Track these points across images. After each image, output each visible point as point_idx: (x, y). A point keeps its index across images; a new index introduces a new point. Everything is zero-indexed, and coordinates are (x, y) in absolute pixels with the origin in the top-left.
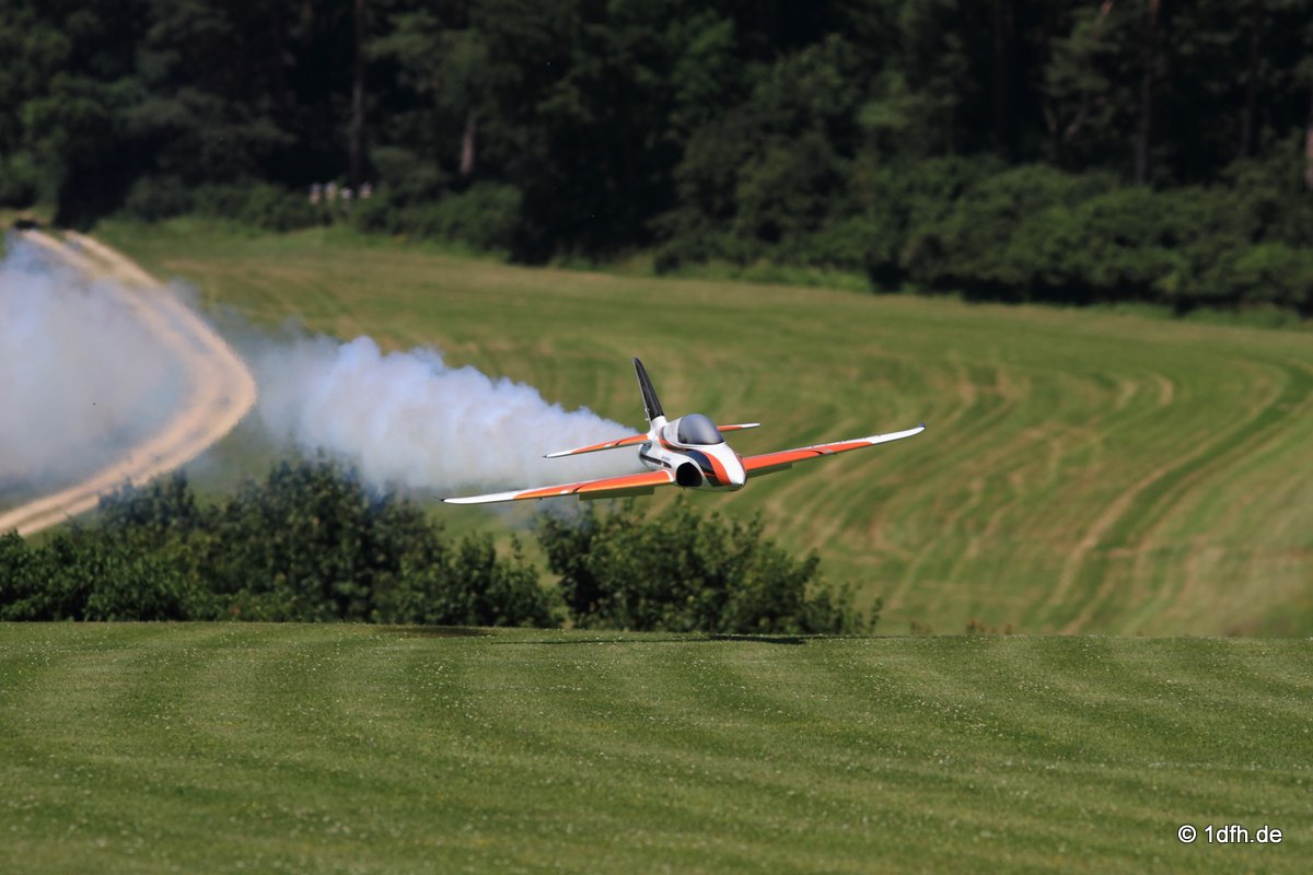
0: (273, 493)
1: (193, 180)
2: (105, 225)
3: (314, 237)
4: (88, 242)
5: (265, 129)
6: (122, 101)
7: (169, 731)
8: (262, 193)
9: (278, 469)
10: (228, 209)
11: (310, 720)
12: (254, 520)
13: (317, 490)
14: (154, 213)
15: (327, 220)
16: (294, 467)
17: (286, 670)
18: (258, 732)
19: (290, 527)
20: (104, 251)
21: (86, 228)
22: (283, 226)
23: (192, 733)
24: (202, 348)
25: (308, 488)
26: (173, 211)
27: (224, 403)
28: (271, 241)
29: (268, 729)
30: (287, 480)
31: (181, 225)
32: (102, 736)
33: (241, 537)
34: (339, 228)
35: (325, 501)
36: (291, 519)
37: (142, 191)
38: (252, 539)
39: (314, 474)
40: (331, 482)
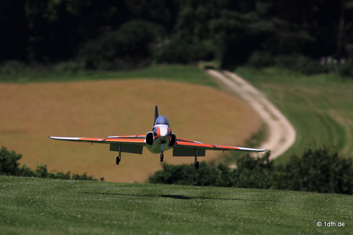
0: (305, 161)
1: (275, 53)
2: (240, 69)
3: (321, 78)
4: (233, 76)
5: (304, 35)
6: (248, 21)
7: (272, 211)
8: (302, 60)
9: (307, 151)
10: (288, 65)
11: (327, 212)
12: (295, 171)
13: (322, 161)
14: (260, 65)
15: (327, 71)
16: (314, 151)
17: (316, 201)
18: (307, 214)
19: (310, 175)
20: (239, 80)
21: (232, 70)
22: (310, 73)
23: (281, 213)
25: (318, 160)
26: (267, 65)
27: (283, 140)
28: (305, 79)
29: (310, 213)
30: (311, 156)
31: (270, 70)
32: (246, 212)
33: (291, 178)
34: (331, 75)
35: (325, 166)
36: (311, 172)
37: (255, 57)
38: (295, 179)
39: (321, 154)
40: (327, 158)
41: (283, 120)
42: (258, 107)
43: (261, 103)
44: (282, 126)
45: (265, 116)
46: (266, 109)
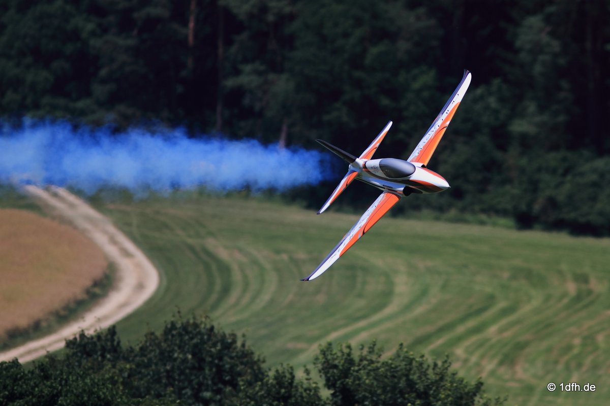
0: (166, 341)
9: (169, 326)
12: (153, 355)
13: (192, 339)
16: (178, 325)
19: (175, 360)
24: (126, 254)
25: (186, 338)
27: (140, 287)
30: (175, 332)
35: (196, 345)
36: (176, 355)
38: (153, 367)
39: (190, 329)
40: (199, 333)
41: (140, 257)
42: (100, 239)
43: (105, 232)
44: (138, 266)
45: (112, 251)
46: (113, 241)
